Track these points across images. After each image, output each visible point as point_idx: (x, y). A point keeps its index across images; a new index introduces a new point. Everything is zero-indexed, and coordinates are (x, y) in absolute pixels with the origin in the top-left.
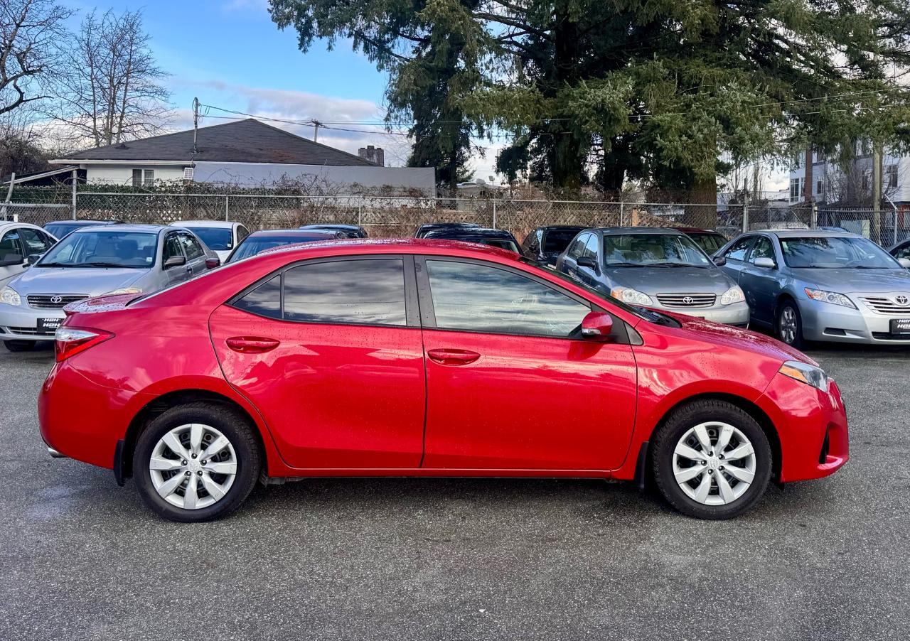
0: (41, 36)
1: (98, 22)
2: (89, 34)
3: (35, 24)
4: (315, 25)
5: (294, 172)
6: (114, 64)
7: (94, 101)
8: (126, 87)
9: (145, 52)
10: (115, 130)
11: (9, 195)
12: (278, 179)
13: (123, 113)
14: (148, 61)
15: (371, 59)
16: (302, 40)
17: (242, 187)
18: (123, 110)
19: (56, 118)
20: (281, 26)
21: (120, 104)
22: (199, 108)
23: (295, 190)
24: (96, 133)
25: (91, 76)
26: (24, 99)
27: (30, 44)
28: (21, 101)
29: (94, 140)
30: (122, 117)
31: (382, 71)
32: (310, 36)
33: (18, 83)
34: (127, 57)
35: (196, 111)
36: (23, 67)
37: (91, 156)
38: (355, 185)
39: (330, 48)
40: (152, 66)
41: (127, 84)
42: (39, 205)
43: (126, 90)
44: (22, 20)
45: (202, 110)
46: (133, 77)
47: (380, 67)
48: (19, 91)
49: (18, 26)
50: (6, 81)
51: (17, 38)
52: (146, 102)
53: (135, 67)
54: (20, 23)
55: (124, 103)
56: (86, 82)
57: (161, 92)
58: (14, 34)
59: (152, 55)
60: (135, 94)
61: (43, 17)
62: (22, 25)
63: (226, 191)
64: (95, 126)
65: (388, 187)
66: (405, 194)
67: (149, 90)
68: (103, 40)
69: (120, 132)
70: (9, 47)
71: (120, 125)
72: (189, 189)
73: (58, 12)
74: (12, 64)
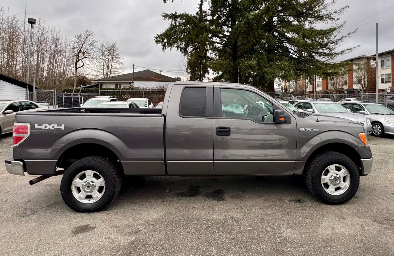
0: (89, 48)
1: (105, 45)
2: (102, 48)
3: (88, 44)
4: (166, 44)
5: (162, 84)
6: (109, 56)
7: (103, 66)
9: (117, 53)
10: (109, 73)
11: (80, 91)
13: (111, 69)
15: (182, 53)
16: (163, 48)
18: (111, 68)
20: (157, 44)
24: (104, 74)
25: (103, 59)
27: (86, 50)
28: (83, 65)
29: (103, 76)
30: (111, 70)
31: (185, 56)
33: (82, 61)
34: (113, 54)
35: (133, 67)
36: (84, 56)
37: (104, 80)
39: (171, 50)
40: (119, 56)
41: (112, 61)
42: (89, 94)
43: (112, 63)
44: (84, 43)
45: (135, 67)
46: (114, 59)
47: (185, 55)
48: (83, 62)
49: (83, 45)
50: (79, 60)
51: (82, 48)
52: (117, 66)
53: (115, 57)
55: (112, 66)
56: (101, 60)
57: (121, 63)
58: (82, 47)
59: (119, 54)
60: (114, 64)
61: (90, 43)
62: (84, 44)
63: (143, 89)
67: (118, 63)
68: (106, 50)
69: (110, 74)
70: (80, 51)
71: (110, 72)
72: (133, 89)
73: (94, 41)
74: (81, 55)
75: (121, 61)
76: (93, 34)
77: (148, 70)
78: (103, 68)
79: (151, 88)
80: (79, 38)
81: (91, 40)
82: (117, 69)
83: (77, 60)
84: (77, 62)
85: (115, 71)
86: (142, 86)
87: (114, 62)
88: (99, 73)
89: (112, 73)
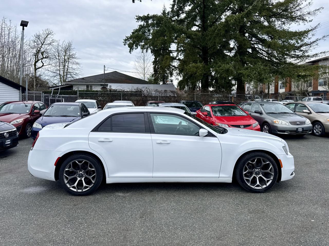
0: (48, 47)
1: (61, 44)
3: (47, 44)
6: (65, 56)
7: (60, 66)
9: (74, 52)
12: (136, 88)
13: (67, 69)
14: (75, 55)
16: (130, 50)
17: (125, 90)
18: (68, 68)
19: (49, 71)
21: (67, 67)
22: (105, 68)
23: (140, 91)
24: (60, 75)
25: (59, 59)
26: (44, 65)
27: (45, 50)
28: (43, 66)
29: (59, 77)
30: (67, 71)
32: (133, 49)
33: (42, 61)
34: (69, 54)
35: (104, 69)
36: (43, 56)
37: (74, 81)
38: (157, 90)
40: (76, 56)
43: (68, 63)
44: (44, 43)
46: (70, 59)
48: (42, 63)
49: (42, 45)
50: (38, 60)
51: (42, 48)
52: (75, 66)
53: (70, 57)
54: (43, 44)
55: (68, 66)
57: (77, 64)
58: (41, 47)
60: (71, 64)
61: (49, 42)
62: (44, 44)
63: (121, 92)
65: (166, 90)
66: (171, 92)
67: (75, 63)
68: (62, 49)
69: (67, 74)
70: (39, 51)
71: (67, 73)
72: (110, 91)
73: (53, 41)
74: (40, 56)
75: (77, 61)
76: (53, 34)
77: (115, 72)
78: (59, 69)
79: (128, 90)
80: (38, 37)
81: (51, 39)
82: (74, 69)
83: (35, 60)
84: (36, 62)
85: (72, 72)
86: (120, 88)
87: (71, 62)
88: (55, 74)
89: (69, 74)
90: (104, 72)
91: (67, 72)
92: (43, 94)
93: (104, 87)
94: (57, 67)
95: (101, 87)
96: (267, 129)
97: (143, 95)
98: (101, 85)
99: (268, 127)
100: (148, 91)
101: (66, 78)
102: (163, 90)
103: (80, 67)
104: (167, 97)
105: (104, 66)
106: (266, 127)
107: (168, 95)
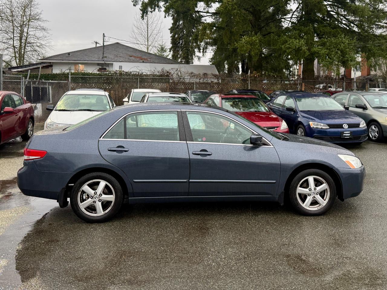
8: (28, 26)
12: (160, 70)
13: (27, 38)
17: (144, 73)
18: (27, 36)
21: (26, 35)
22: (105, 38)
23: (167, 75)
24: (14, 47)
29: (13, 50)
30: (26, 40)
38: (192, 73)
43: (28, 27)
46: (31, 22)
53: (32, 18)
55: (27, 33)
57: (44, 29)
60: (32, 29)
63: (138, 75)
64: (13, 44)
65: (205, 74)
67: (39, 28)
69: (25, 46)
72: (121, 75)
75: (42, 24)
77: (118, 43)
78: (12, 37)
82: (38, 38)
85: (35, 42)
86: (135, 70)
87: (32, 27)
88: (6, 46)
89: (29, 45)
90: (103, 45)
91: (25, 42)
92: (24, 80)
93: (103, 67)
94: (9, 35)
95: (98, 67)
96: (376, 130)
97: (171, 81)
98: (98, 64)
99: (377, 128)
100: (179, 74)
101: (24, 53)
102: (202, 74)
103: (48, 35)
104: (207, 83)
105: (104, 34)
106: (375, 127)
107: (210, 81)
